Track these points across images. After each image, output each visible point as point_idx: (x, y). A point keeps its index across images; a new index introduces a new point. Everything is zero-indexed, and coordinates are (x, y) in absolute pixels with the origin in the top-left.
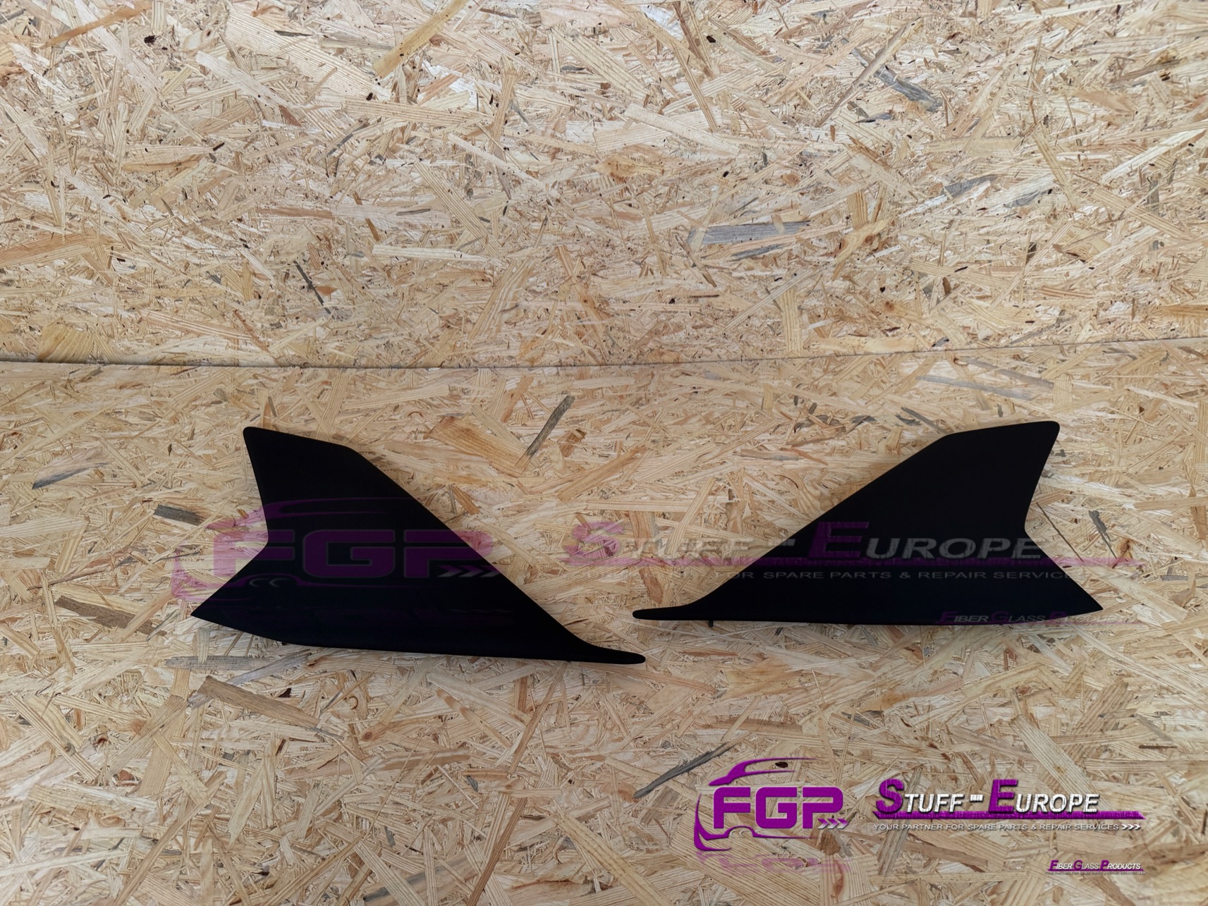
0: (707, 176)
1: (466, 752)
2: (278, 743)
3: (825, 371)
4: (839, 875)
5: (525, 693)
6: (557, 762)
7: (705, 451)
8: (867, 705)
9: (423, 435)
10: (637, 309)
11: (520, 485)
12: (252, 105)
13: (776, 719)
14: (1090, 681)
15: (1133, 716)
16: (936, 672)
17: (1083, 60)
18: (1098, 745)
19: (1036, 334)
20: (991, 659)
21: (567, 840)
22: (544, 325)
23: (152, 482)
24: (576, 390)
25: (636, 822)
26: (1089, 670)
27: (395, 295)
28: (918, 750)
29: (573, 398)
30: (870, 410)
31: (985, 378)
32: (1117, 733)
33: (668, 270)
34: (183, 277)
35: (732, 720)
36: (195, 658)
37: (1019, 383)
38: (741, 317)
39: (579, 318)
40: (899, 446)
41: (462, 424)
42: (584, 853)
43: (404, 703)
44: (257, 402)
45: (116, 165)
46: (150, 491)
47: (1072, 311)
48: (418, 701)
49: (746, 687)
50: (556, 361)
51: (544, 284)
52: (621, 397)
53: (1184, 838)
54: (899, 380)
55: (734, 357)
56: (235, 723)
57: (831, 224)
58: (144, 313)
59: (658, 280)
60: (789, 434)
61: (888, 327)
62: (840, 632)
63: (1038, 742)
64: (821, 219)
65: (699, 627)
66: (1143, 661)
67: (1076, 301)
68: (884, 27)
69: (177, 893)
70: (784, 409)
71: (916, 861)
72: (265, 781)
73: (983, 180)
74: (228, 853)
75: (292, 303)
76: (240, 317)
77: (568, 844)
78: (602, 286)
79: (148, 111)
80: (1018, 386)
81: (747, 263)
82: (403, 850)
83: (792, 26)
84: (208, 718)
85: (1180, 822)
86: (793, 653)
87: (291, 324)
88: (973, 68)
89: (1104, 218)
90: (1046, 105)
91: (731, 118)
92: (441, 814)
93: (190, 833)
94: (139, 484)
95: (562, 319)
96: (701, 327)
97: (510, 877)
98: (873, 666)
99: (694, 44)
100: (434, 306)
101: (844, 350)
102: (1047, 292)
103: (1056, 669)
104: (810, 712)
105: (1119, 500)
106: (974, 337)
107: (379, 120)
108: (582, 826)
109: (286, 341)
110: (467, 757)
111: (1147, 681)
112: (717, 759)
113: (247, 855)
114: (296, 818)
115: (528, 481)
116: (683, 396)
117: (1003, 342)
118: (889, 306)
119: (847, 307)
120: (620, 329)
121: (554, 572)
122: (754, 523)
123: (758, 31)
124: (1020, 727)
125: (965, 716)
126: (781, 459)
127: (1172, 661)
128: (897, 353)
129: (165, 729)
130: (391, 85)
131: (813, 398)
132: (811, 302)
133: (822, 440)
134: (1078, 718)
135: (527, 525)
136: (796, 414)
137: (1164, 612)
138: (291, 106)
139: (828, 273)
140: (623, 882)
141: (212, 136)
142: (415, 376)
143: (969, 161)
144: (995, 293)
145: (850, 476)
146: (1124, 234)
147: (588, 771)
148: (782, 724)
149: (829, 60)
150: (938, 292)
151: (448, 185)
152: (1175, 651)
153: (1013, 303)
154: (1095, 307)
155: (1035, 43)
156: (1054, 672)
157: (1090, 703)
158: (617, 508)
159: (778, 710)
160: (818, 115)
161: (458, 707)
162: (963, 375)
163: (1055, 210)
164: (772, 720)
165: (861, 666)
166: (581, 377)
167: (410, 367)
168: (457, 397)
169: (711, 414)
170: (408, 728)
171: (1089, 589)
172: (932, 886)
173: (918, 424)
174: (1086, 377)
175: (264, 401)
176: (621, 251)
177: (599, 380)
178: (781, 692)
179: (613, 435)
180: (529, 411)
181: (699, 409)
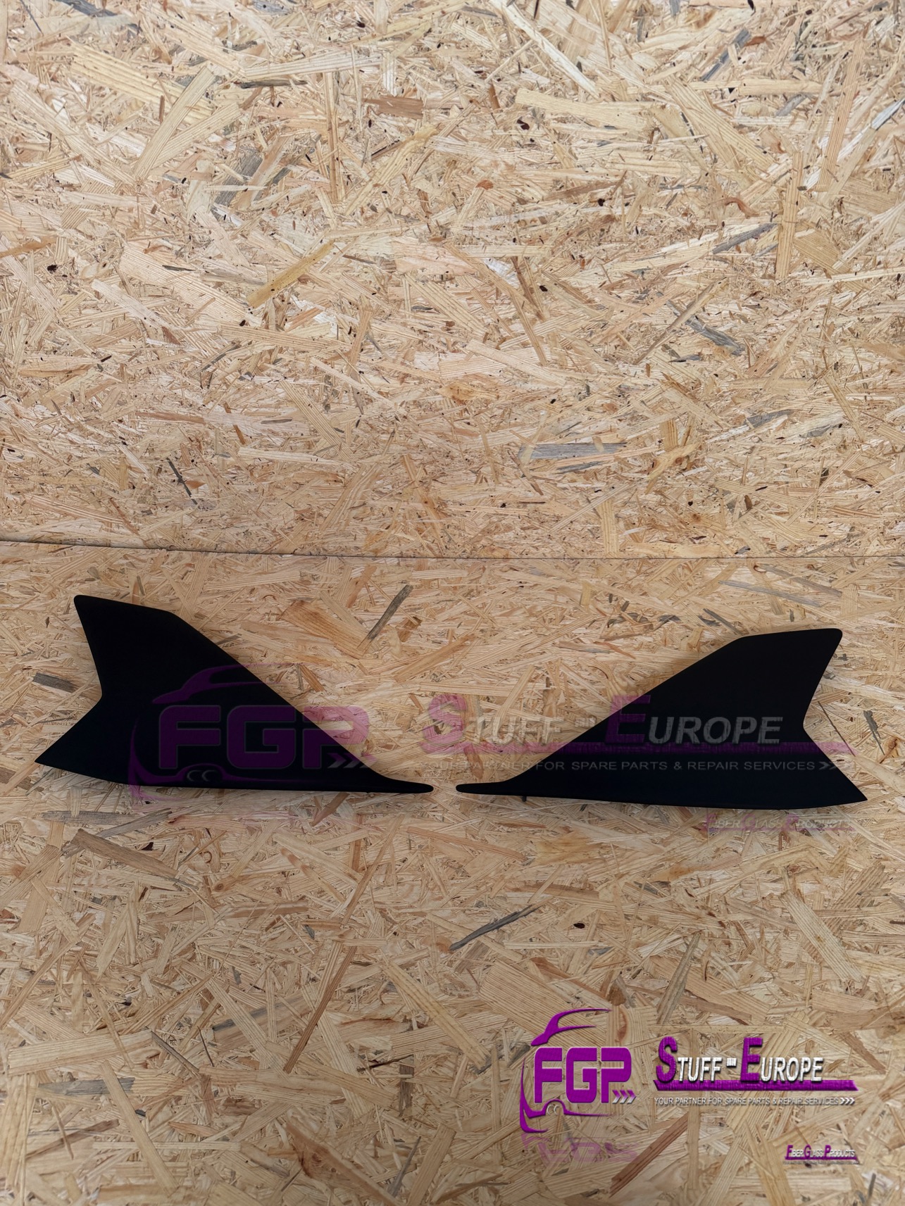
0: (537, 403)
1: (305, 904)
2: (141, 890)
3: (638, 572)
4: (623, 1023)
5: (358, 854)
6: (384, 916)
7: (527, 641)
8: (656, 876)
9: (274, 617)
11: (361, 666)
12: (138, 326)
13: (576, 886)
14: (851, 863)
16: (718, 850)
17: (868, 318)
18: (854, 919)
19: (828, 547)
20: (768, 840)
21: (390, 984)
22: (388, 522)
23: (31, 651)
24: (414, 580)
25: (451, 971)
26: (851, 853)
27: (256, 490)
28: (699, 918)
29: (412, 587)
30: (675, 611)
31: (781, 584)
32: (871, 909)
33: (500, 479)
34: (65, 467)
35: (538, 885)
36: (68, 812)
40: (699, 644)
41: (310, 607)
42: (404, 996)
43: (253, 859)
44: (127, 581)
45: (13, 371)
46: (30, 660)
47: (861, 528)
48: (264, 858)
49: (553, 857)
50: (397, 553)
51: (390, 487)
52: (455, 588)
54: (703, 584)
55: (557, 555)
56: (103, 872)
58: (28, 497)
60: (602, 629)
62: (637, 810)
63: (802, 915)
65: (514, 802)
66: (900, 847)
67: (865, 520)
68: (695, 284)
69: (52, 1018)
70: (600, 606)
71: (690, 1013)
72: (128, 923)
73: (781, 414)
74: (95, 985)
75: (163, 494)
76: (114, 504)
77: (391, 987)
78: (441, 490)
79: (45, 328)
80: (809, 594)
81: (570, 476)
82: (248, 988)
83: (615, 280)
84: (80, 866)
86: (595, 828)
87: (161, 512)
88: (770, 321)
90: (836, 354)
91: (560, 355)
92: (281, 958)
93: (63, 966)
94: (20, 653)
95: (404, 517)
96: (528, 528)
97: (339, 1014)
98: (664, 842)
99: (528, 292)
100: (290, 502)
101: (656, 554)
102: (838, 511)
103: (824, 851)
104: (607, 880)
105: (890, 702)
106: (773, 547)
107: (250, 343)
108: (403, 972)
109: (155, 526)
110: (306, 909)
111: (901, 865)
112: (523, 919)
113: (112, 987)
114: (155, 957)
115: (368, 663)
116: (510, 589)
117: (799, 552)
118: (696, 517)
119: (659, 517)
120: (456, 527)
121: (388, 747)
122: (567, 709)
123: (584, 283)
124: (788, 901)
125: (741, 890)
126: (594, 651)
128: (703, 558)
129: (41, 874)
130: (262, 314)
131: (626, 596)
132: (626, 512)
134: (838, 895)
135: (366, 703)
136: (610, 611)
138: (172, 328)
139: (642, 488)
140: (437, 1022)
141: (100, 350)
142: (270, 562)
143: (769, 397)
145: (655, 670)
147: (410, 925)
148: (581, 890)
149: (646, 309)
150: (740, 507)
151: (309, 400)
153: (808, 519)
154: (882, 525)
155: (826, 302)
156: (822, 853)
158: (447, 690)
159: (579, 878)
160: (635, 354)
161: (299, 864)
162: (761, 582)
164: (573, 886)
165: (653, 841)
166: (420, 568)
167: (265, 553)
168: (308, 582)
169: (534, 607)
170: (255, 882)
171: (856, 782)
172: (702, 1035)
173: (717, 625)
174: (871, 588)
175: (133, 580)
177: (436, 572)
178: (582, 861)
179: (446, 623)
180: (371, 599)
181: (524, 602)
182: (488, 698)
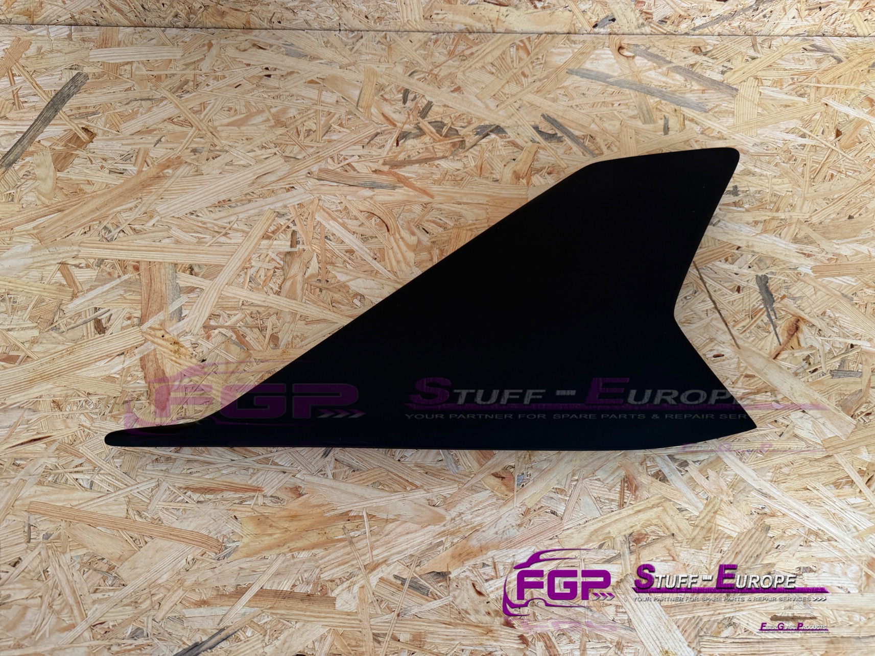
3: (451, 54)
7: (268, 169)
8: (430, 565)
13: (302, 589)
14: (724, 524)
16: (528, 511)
18: (721, 617)
19: (726, 18)
20: (603, 492)
24: (92, 64)
26: (724, 507)
28: (489, 631)
29: (86, 77)
30: (501, 117)
31: (654, 76)
37: (696, 87)
40: (531, 173)
49: (267, 540)
50: (66, 17)
52: (158, 78)
54: (545, 74)
55: (328, 24)
60: (387, 149)
66: (793, 493)
70: (388, 109)
80: (693, 92)
86: (342, 485)
98: (447, 503)
101: (478, 25)
103: (684, 506)
105: (795, 261)
106: (648, 16)
111: (794, 522)
116: (248, 80)
117: (684, 27)
121: (12, 359)
122: (320, 284)
126: (373, 186)
127: (829, 494)
128: (548, 33)
131: (427, 92)
136: (402, 118)
137: (828, 424)
145: (462, 217)
148: (308, 597)
152: (833, 479)
156: (681, 510)
158: (122, 255)
159: (306, 575)
162: (627, 72)
164: (297, 590)
165: (430, 502)
166: (104, 43)
169: (284, 111)
173: (560, 140)
174: (778, 83)
177: (130, 50)
178: (314, 546)
179: (137, 138)
180: (16, 95)
181: (269, 102)
182: (191, 269)
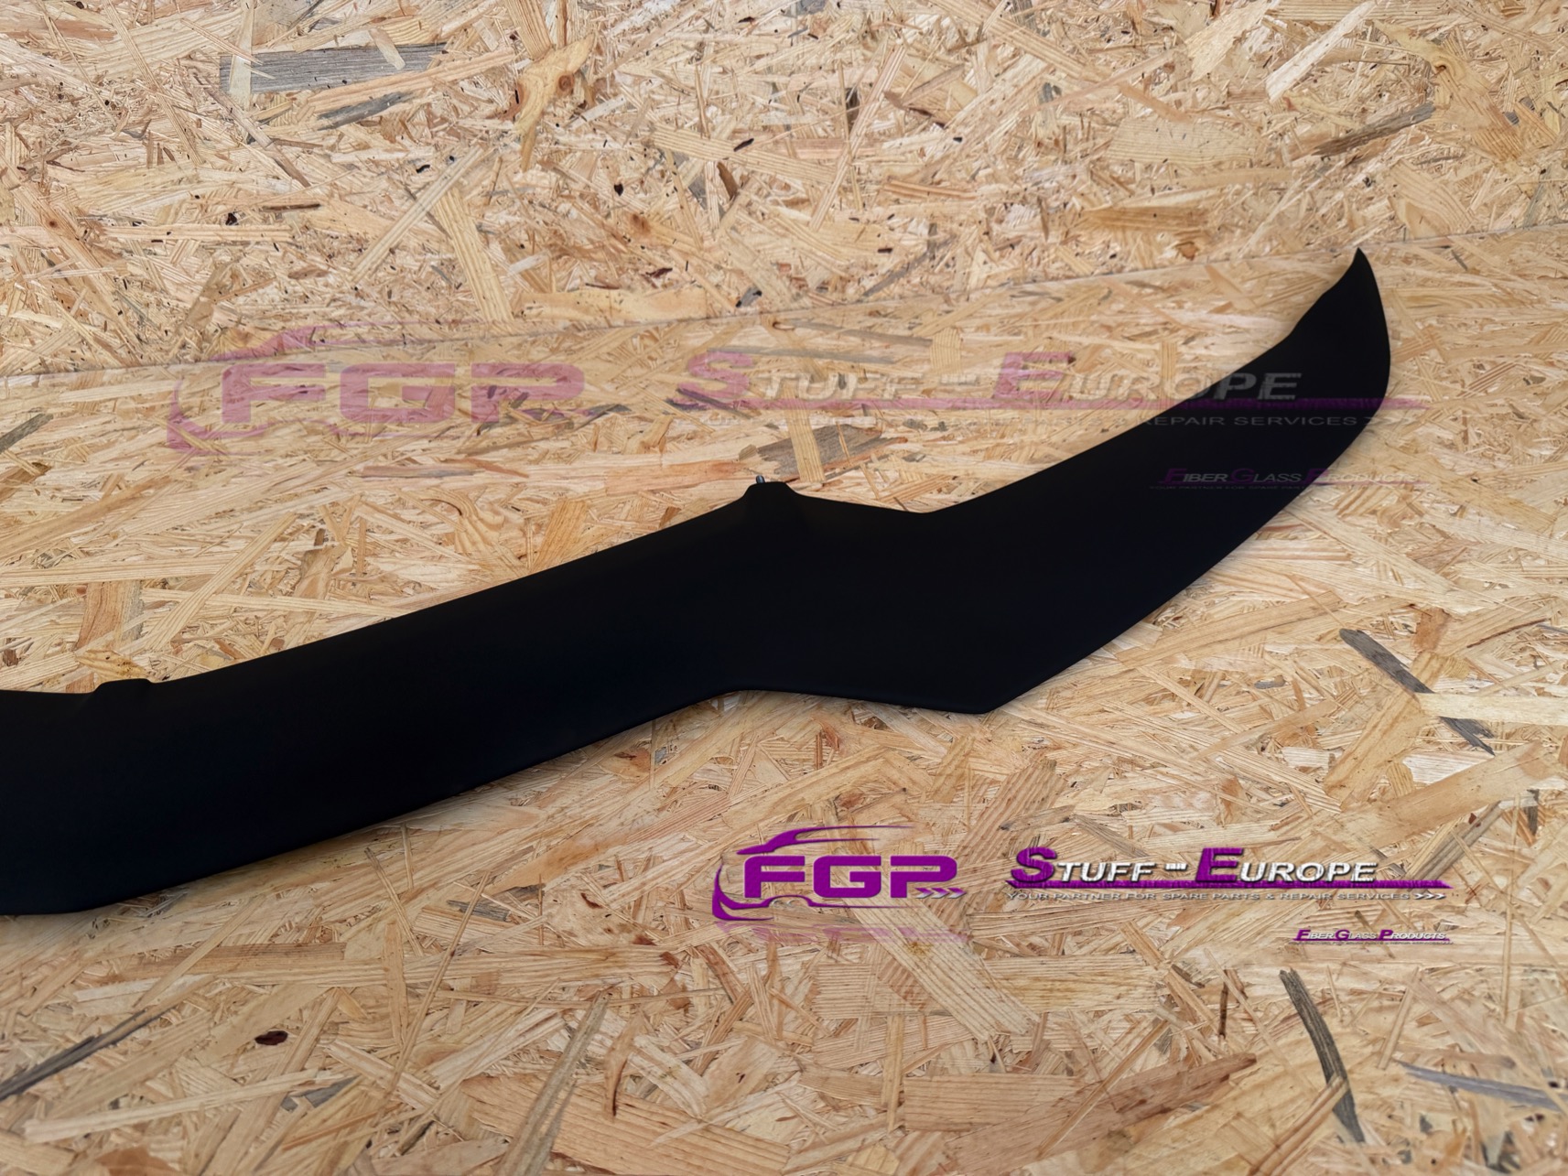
10: (164, 238)
15: (1067, 820)
38: (377, 252)
39: (51, 264)
53: (1184, 1053)
57: (487, 50)
59: (190, 173)
61: (651, 269)
64: (462, 37)
85: (1173, 1018)
89: (952, 39)
133: (525, 442)
144: (812, 193)
146: (994, 71)
157: (982, 806)
163: (869, 22)
176: (94, 109)
